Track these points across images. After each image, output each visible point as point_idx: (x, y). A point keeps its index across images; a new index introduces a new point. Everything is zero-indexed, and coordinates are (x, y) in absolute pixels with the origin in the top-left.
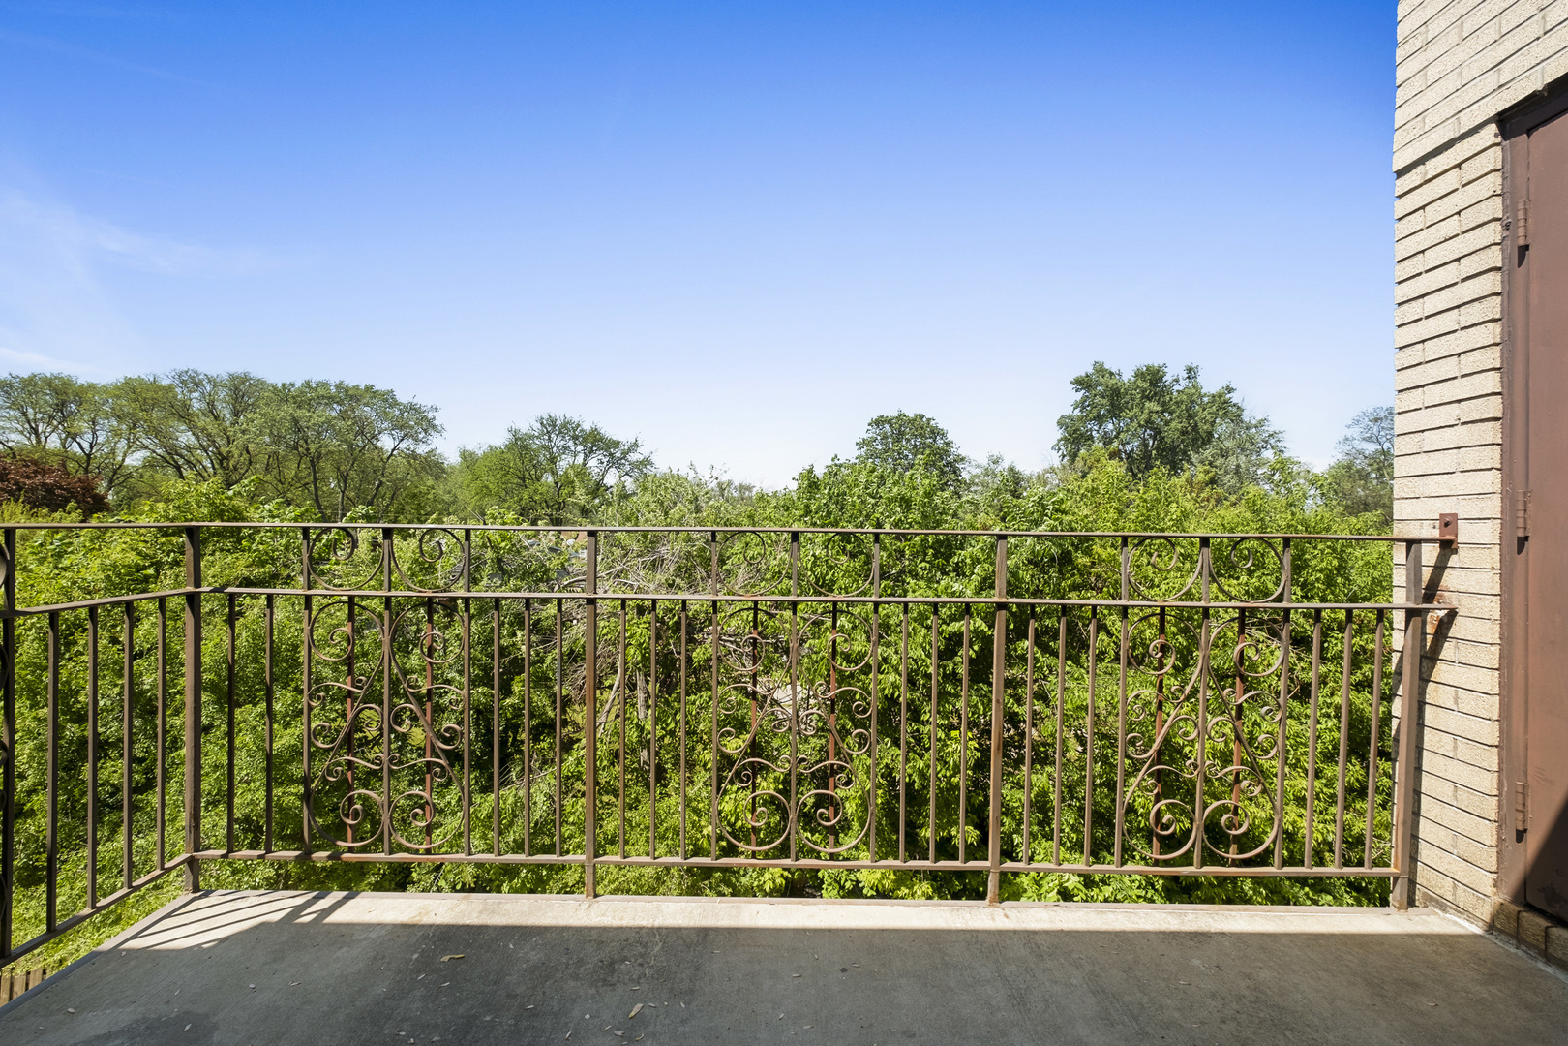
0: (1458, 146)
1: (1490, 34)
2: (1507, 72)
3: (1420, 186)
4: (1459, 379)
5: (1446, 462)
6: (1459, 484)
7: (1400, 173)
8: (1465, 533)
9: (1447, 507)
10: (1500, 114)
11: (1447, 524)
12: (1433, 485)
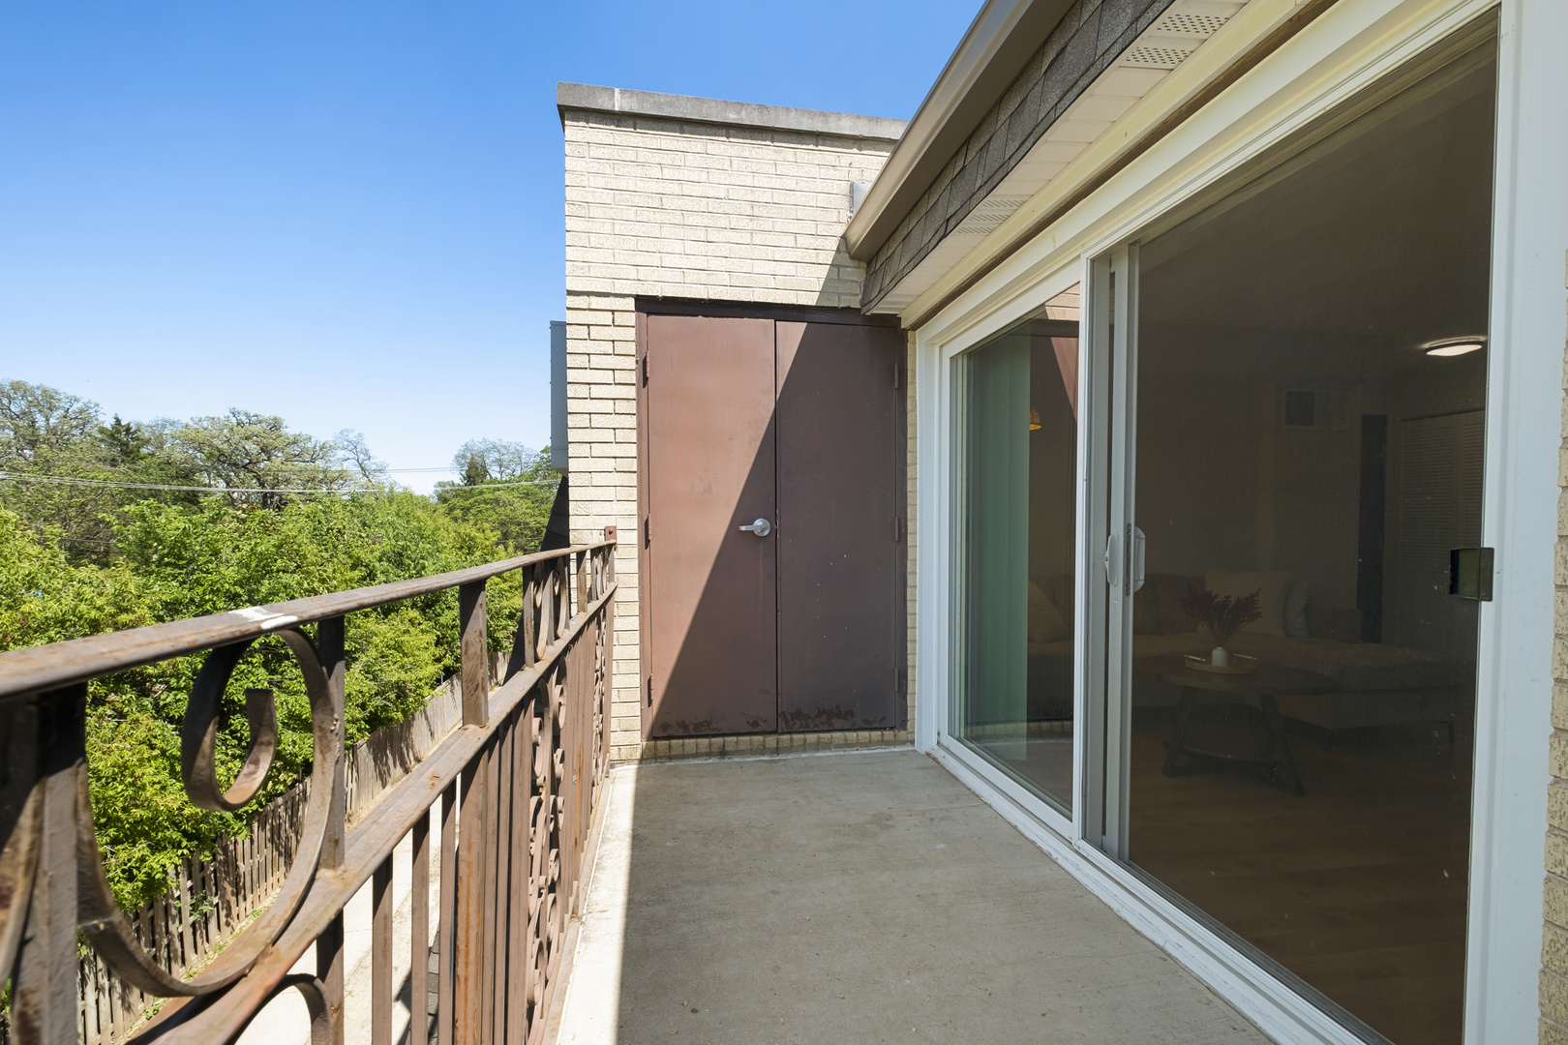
0: (612, 299)
1: (631, 243)
2: (643, 273)
3: (585, 310)
4: (614, 444)
5: (609, 494)
6: (615, 508)
7: (570, 293)
8: (621, 538)
9: (610, 522)
10: (638, 296)
11: (610, 533)
12: (596, 508)
